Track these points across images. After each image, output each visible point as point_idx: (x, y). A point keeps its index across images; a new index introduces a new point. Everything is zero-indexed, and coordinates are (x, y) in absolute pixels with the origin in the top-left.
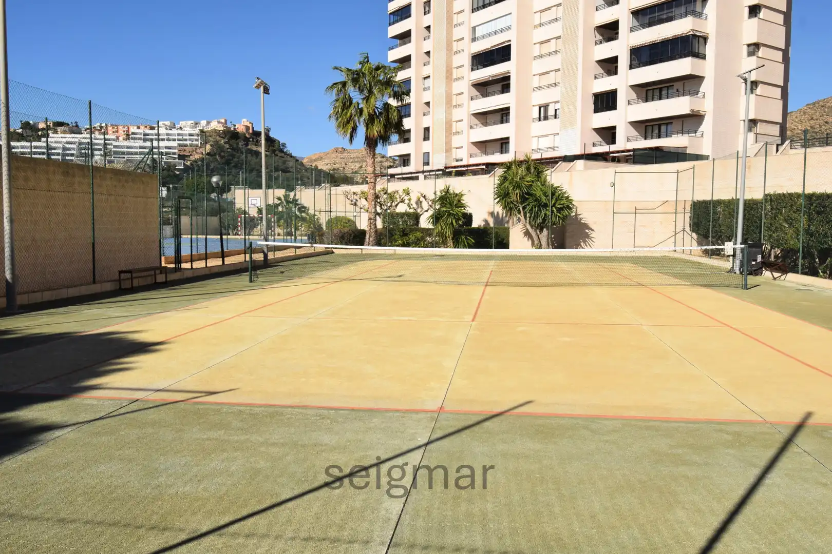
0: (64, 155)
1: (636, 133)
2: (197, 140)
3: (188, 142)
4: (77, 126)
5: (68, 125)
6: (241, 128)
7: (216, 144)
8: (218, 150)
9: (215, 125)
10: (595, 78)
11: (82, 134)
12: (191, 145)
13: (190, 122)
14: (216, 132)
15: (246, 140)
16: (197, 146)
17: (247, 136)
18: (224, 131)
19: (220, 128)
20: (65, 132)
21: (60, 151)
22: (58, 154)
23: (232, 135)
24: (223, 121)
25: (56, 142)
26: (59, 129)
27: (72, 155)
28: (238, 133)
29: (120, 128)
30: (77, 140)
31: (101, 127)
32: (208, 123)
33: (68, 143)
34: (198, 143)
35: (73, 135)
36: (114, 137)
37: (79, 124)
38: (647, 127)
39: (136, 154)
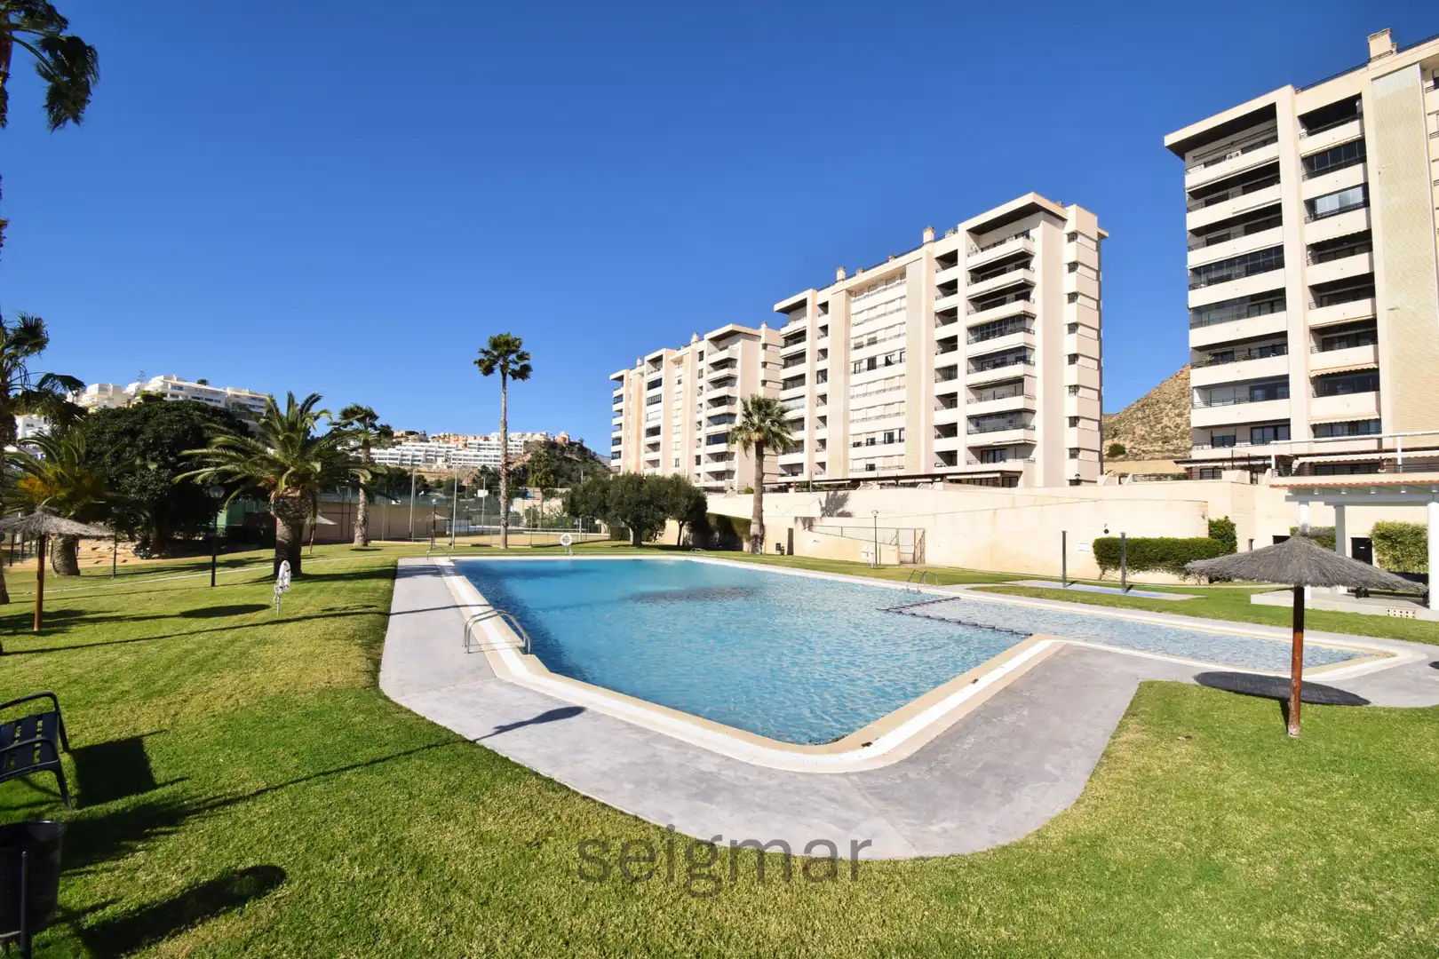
0: (413, 461)
1: (974, 458)
2: (521, 450)
3: (513, 452)
4: (425, 435)
5: (417, 433)
6: (559, 439)
7: (536, 454)
8: (538, 458)
9: (539, 437)
10: (936, 410)
11: (429, 442)
12: (516, 454)
13: (517, 434)
14: (538, 443)
15: (563, 450)
16: (520, 454)
17: (565, 446)
18: (545, 442)
19: (542, 439)
20: (415, 440)
21: (410, 458)
22: (408, 460)
23: (551, 445)
24: (544, 434)
25: (407, 450)
26: (410, 437)
27: (420, 461)
28: (556, 443)
29: (460, 437)
30: (424, 448)
31: (445, 436)
32: (533, 435)
33: (417, 450)
34: (522, 452)
35: (422, 444)
36: (455, 446)
37: (427, 434)
38: (985, 453)
39: (471, 460)
